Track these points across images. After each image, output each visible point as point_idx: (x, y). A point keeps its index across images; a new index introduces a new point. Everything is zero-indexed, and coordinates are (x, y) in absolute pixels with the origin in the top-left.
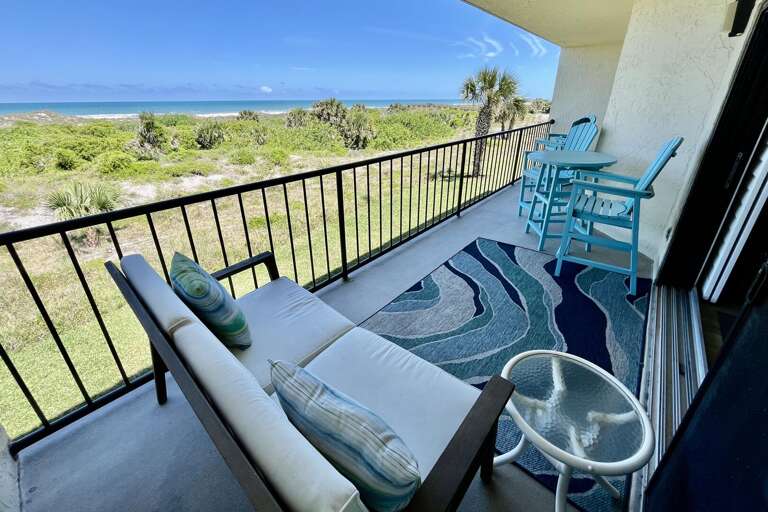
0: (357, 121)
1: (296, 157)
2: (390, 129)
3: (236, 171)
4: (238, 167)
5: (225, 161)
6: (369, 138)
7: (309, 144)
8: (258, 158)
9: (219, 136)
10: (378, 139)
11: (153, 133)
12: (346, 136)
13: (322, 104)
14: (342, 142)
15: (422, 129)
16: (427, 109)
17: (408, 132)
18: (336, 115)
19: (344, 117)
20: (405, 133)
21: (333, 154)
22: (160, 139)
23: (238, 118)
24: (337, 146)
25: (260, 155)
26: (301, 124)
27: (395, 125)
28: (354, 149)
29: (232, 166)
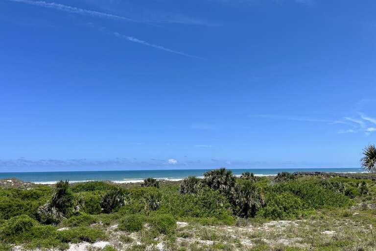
0: (245, 189)
1: (184, 224)
2: (279, 197)
3: (122, 238)
4: (124, 233)
5: (115, 226)
6: (258, 205)
7: (198, 211)
8: (146, 225)
9: (120, 201)
10: (268, 208)
11: (64, 198)
12: (234, 203)
13: (213, 173)
14: (230, 210)
15: (315, 198)
16: (315, 178)
17: (299, 200)
18: (225, 184)
19: (233, 185)
20: (296, 202)
21: (220, 222)
22: (67, 204)
23: (142, 185)
24: (225, 213)
25: (149, 221)
26: (192, 192)
27: (285, 194)
28: (243, 217)
29: (119, 233)
